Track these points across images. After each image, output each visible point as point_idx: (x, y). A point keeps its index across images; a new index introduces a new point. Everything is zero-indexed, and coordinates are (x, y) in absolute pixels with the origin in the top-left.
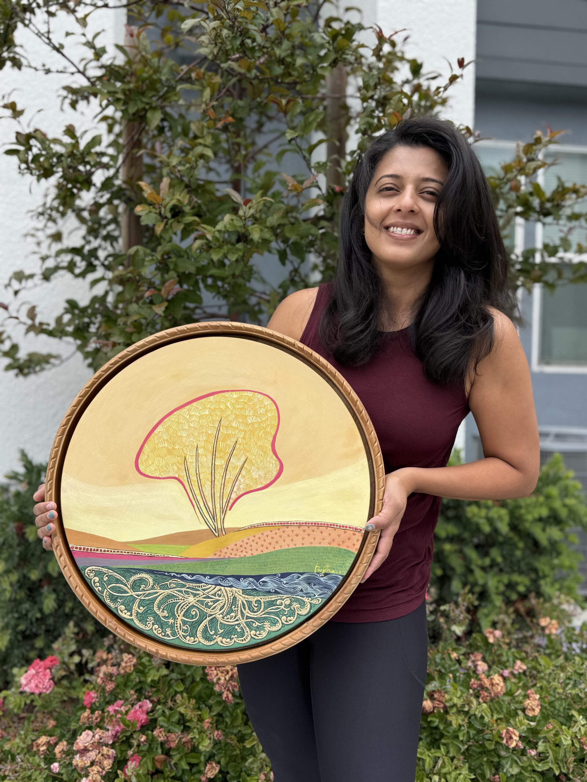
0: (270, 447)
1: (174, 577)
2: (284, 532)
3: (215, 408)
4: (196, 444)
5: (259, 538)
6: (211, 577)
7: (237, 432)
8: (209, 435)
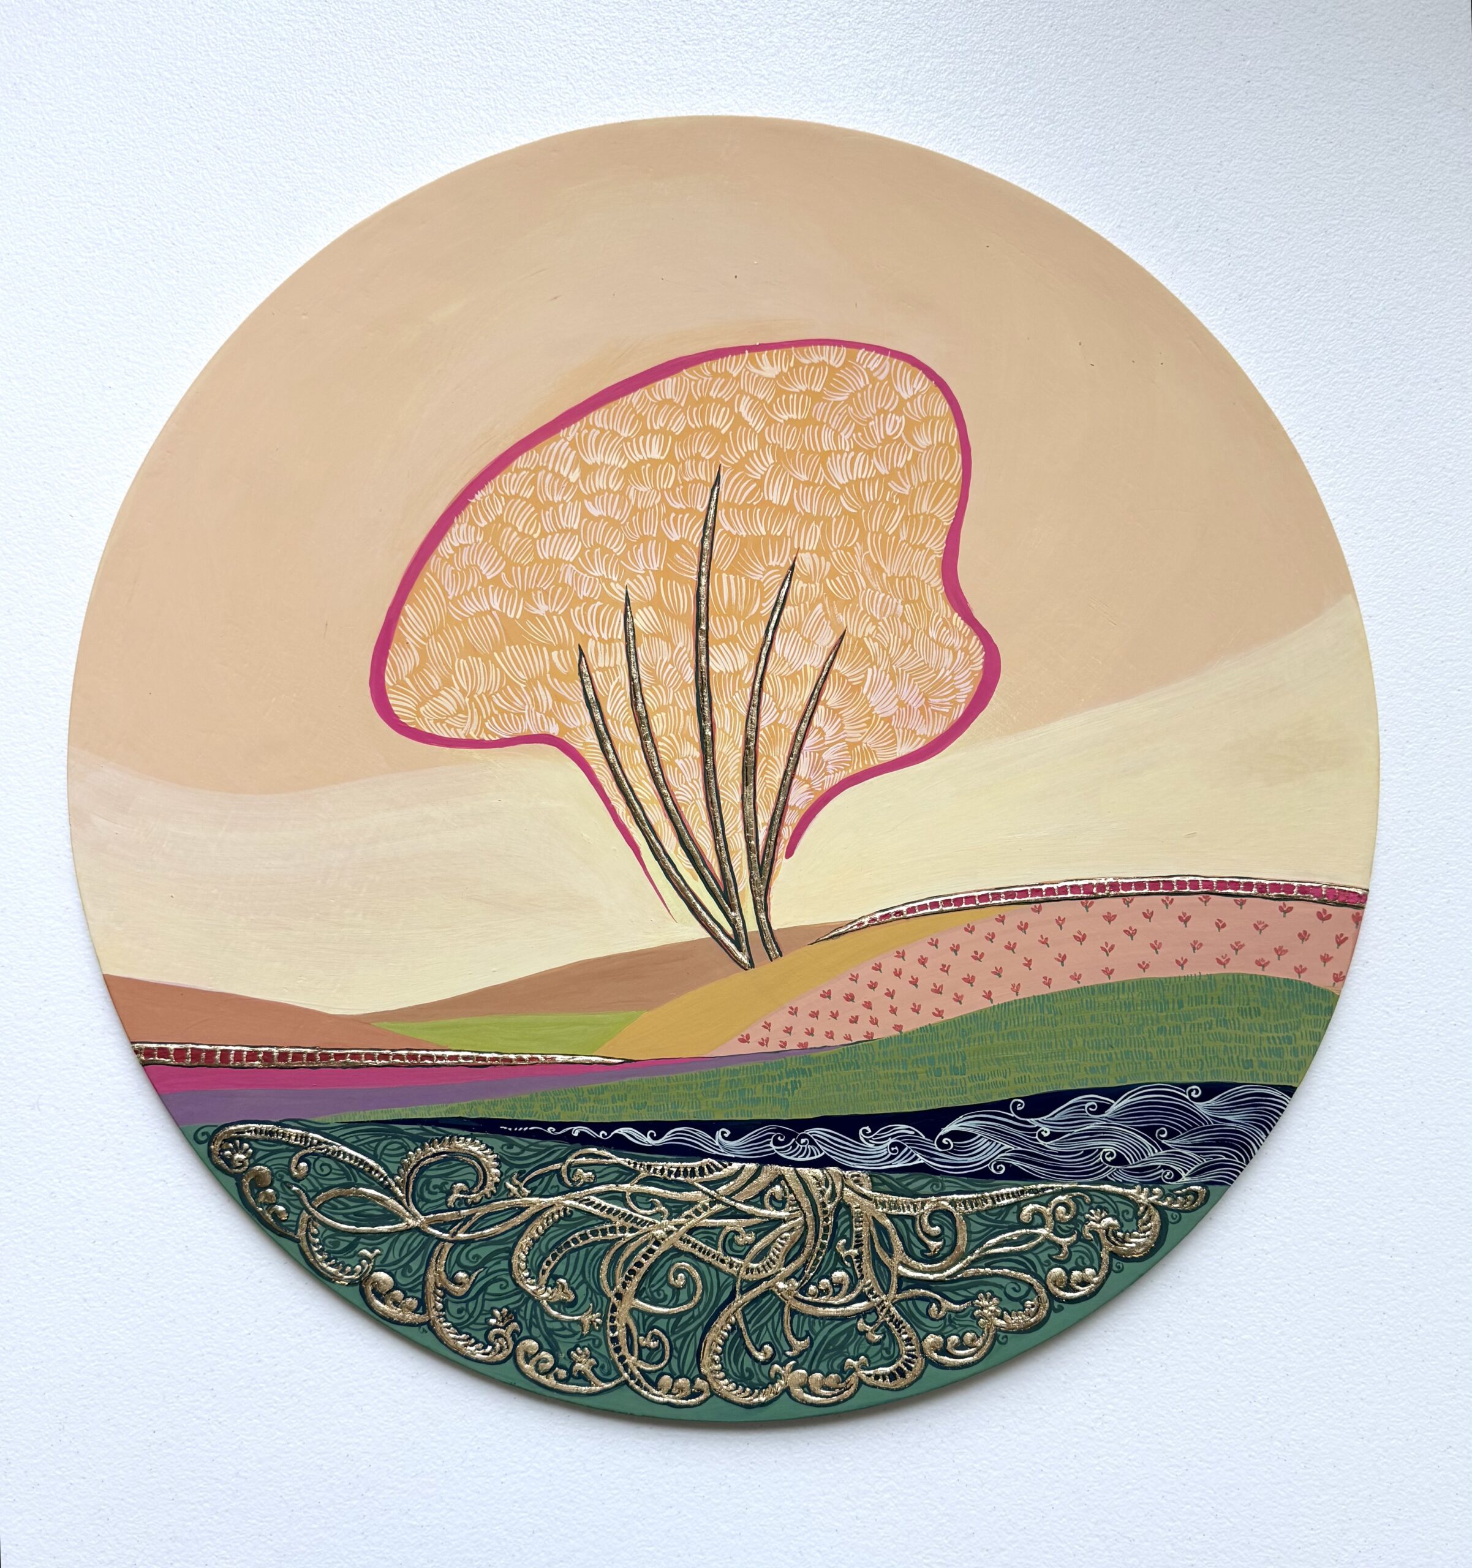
0: (937, 582)
1: (585, 1140)
2: (1023, 927)
3: (688, 430)
4: (619, 589)
5: (923, 961)
6: (738, 1129)
7: (790, 524)
8: (675, 547)
